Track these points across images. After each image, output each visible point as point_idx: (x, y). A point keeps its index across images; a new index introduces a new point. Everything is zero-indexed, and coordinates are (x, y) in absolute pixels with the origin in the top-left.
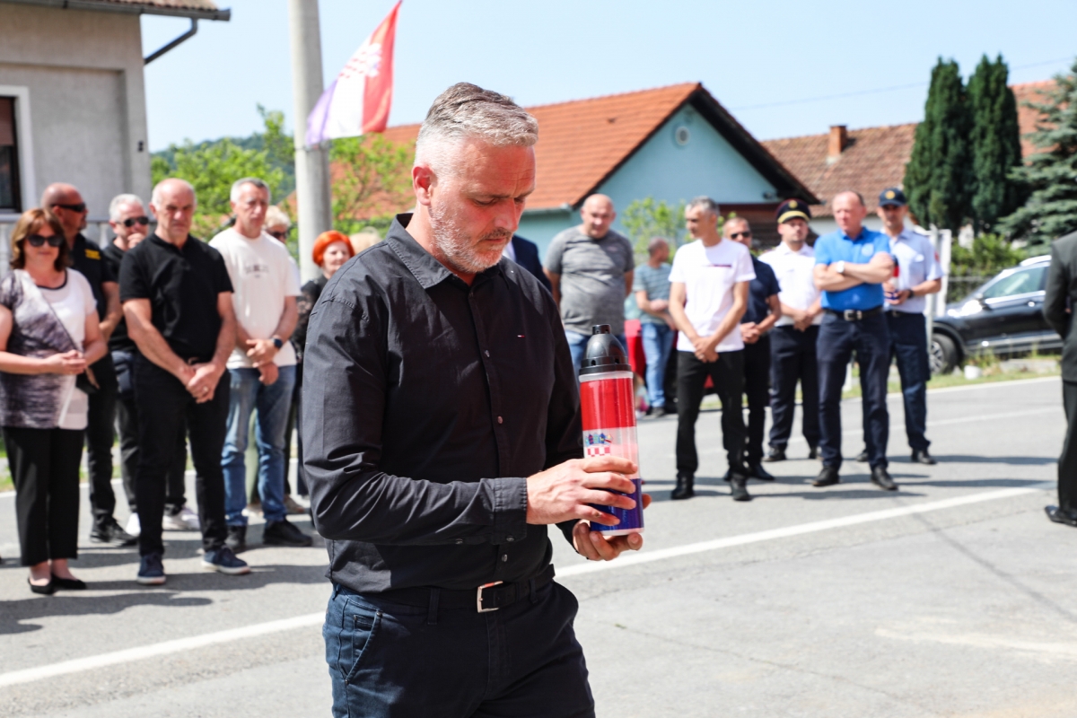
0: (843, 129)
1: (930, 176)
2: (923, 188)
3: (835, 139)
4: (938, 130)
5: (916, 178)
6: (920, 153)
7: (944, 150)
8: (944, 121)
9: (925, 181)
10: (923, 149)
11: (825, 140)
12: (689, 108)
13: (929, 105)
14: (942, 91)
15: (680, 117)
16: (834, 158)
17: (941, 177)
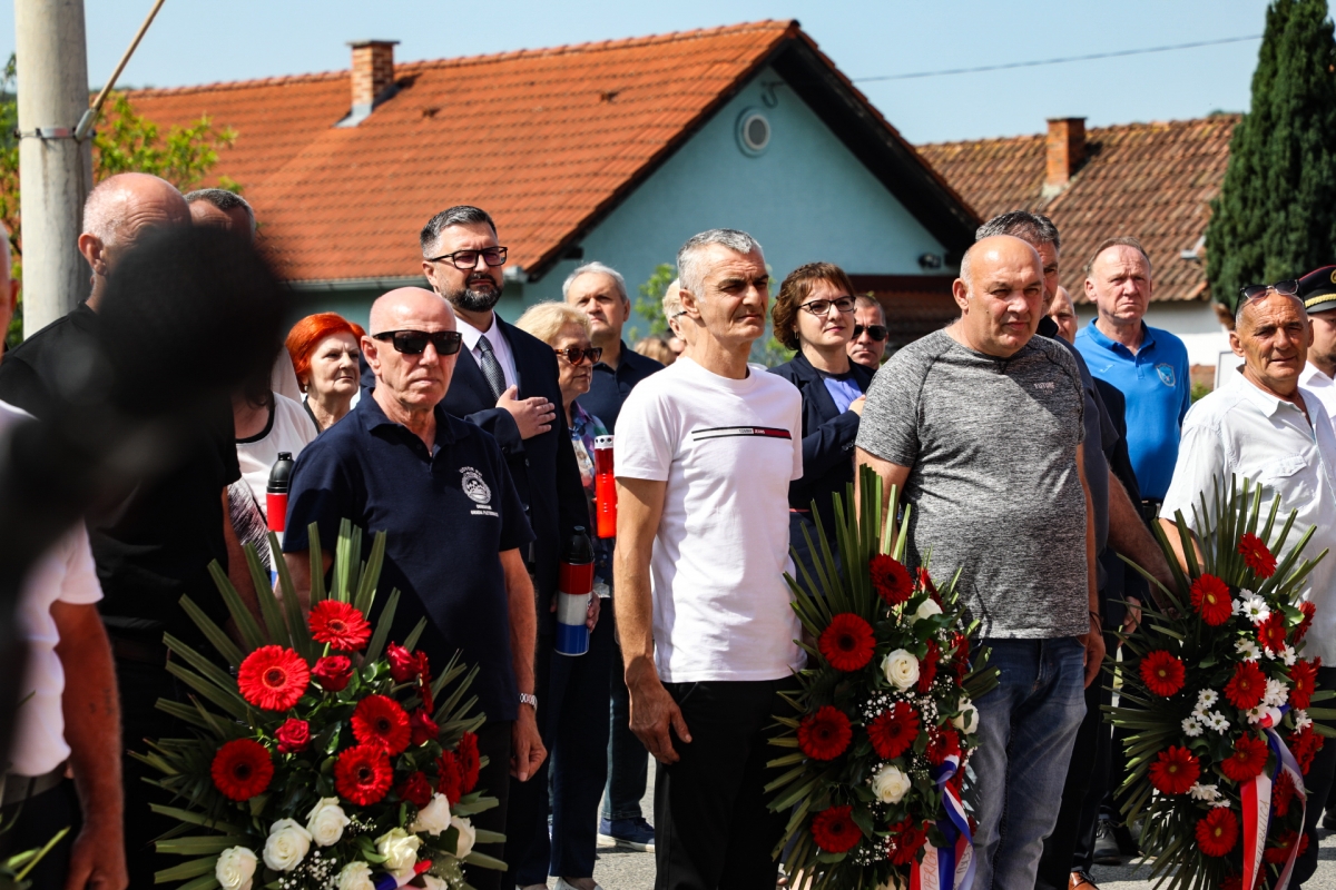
0: (1076, 124)
1: (1262, 228)
2: (1249, 253)
3: (1059, 147)
4: (1281, 132)
5: (1233, 231)
6: (1242, 179)
7: (1294, 175)
8: (1294, 114)
9: (1252, 239)
10: (1250, 170)
11: (1038, 147)
12: (770, 75)
13: (1264, 79)
14: (1292, 53)
15: (751, 94)
16: (1055, 186)
17: (1286, 229)
